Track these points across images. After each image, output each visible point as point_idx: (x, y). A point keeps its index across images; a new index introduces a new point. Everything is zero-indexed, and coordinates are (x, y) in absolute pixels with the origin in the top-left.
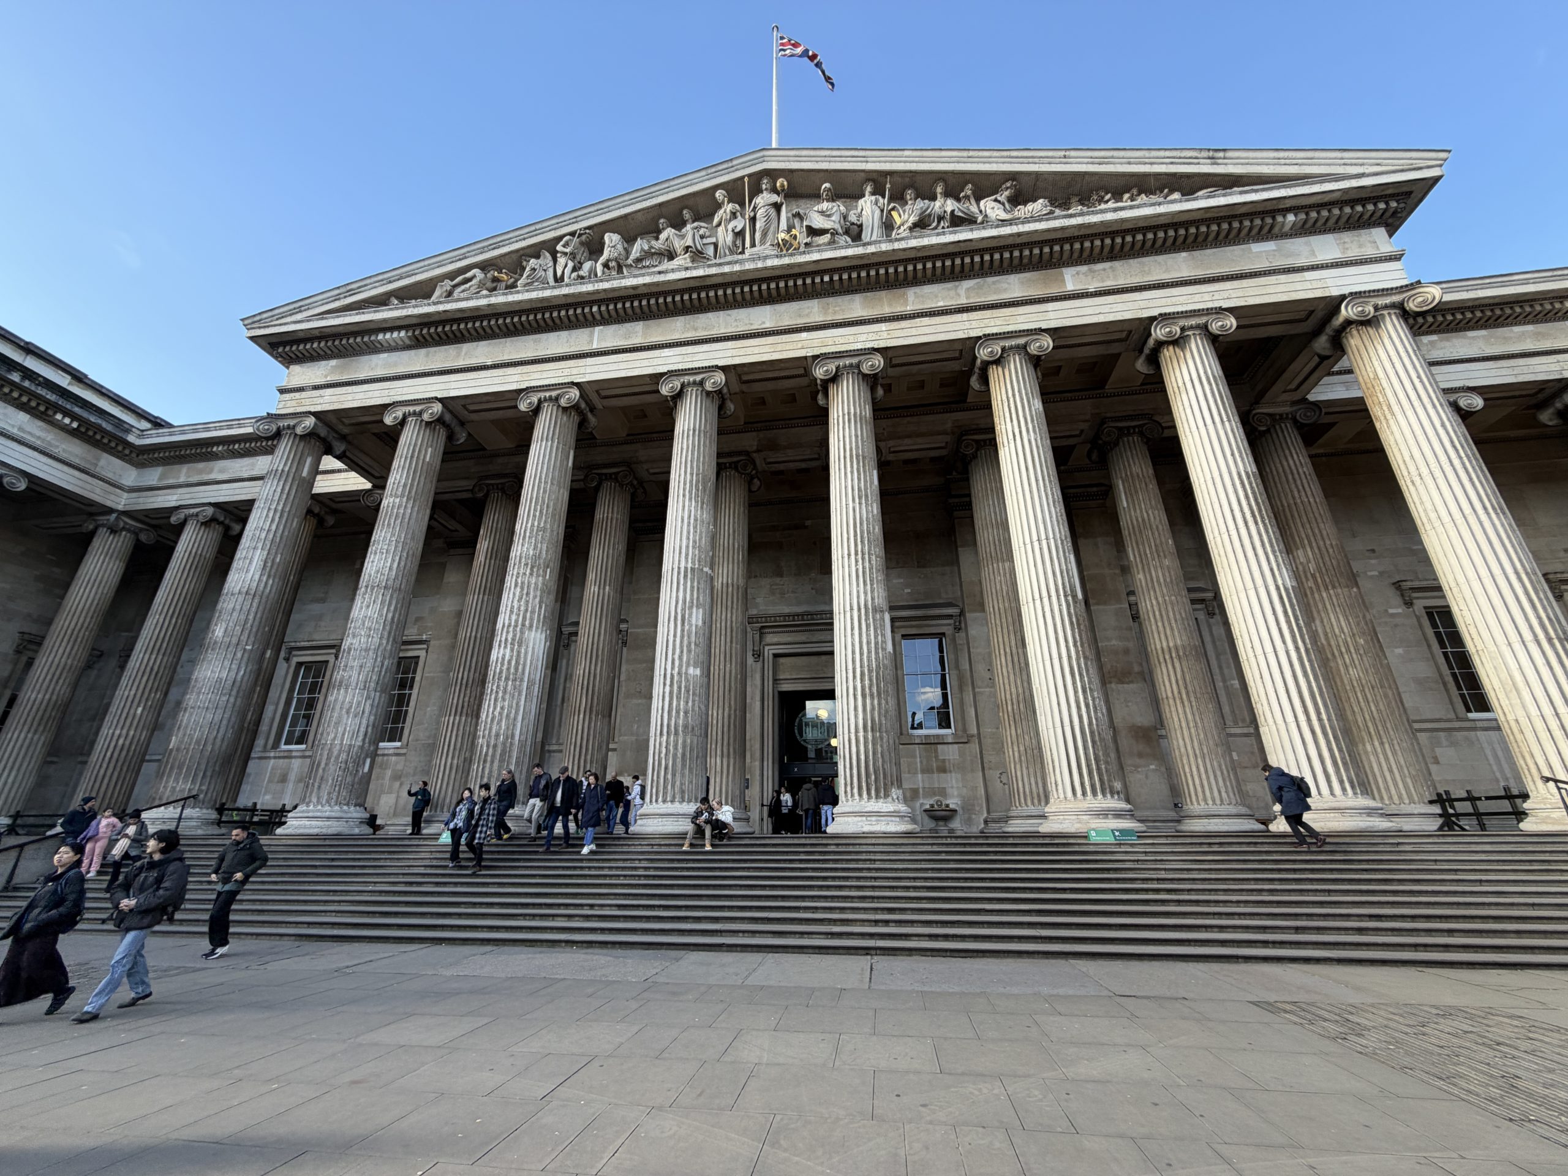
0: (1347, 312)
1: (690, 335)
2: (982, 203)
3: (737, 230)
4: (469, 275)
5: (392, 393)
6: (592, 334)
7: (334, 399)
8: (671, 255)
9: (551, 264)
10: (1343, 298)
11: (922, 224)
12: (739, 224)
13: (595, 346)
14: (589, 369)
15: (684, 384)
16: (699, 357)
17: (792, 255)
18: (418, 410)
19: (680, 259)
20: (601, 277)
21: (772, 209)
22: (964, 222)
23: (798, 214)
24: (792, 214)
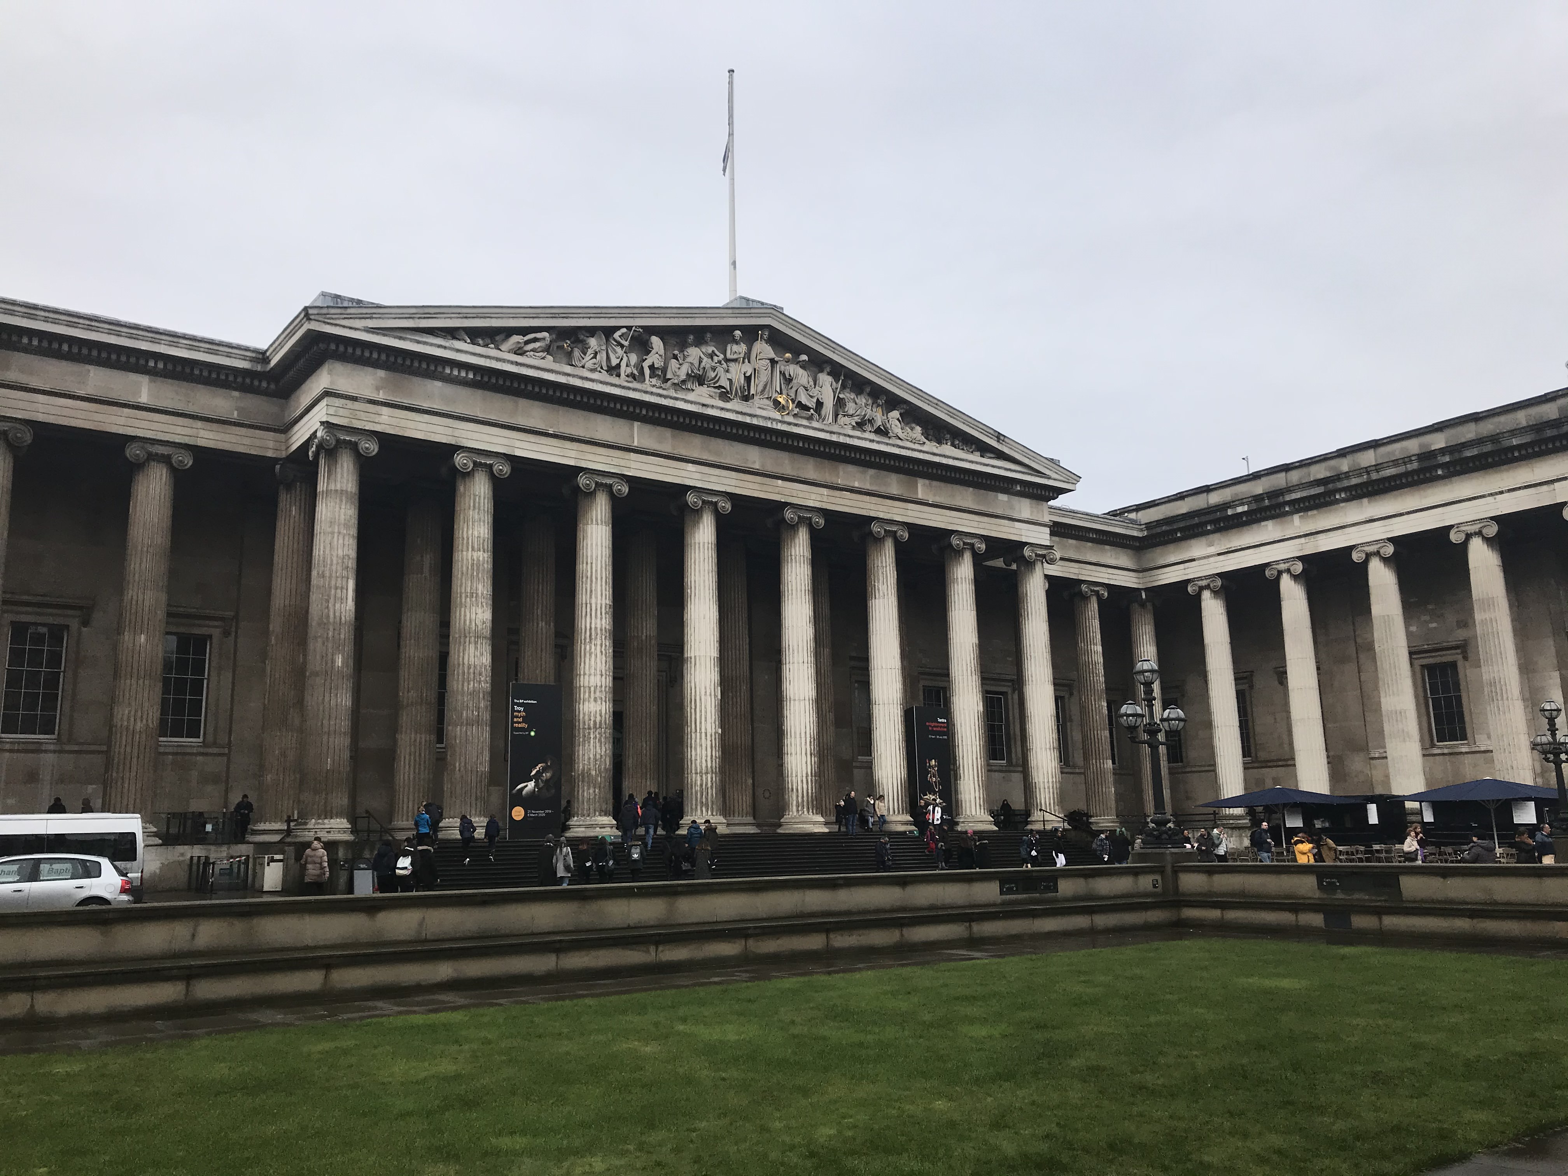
0: (1026, 552)
2: (891, 415)
3: (748, 374)
6: (632, 429)
8: (700, 380)
10: (1026, 544)
12: (748, 369)
13: (636, 444)
14: (633, 465)
15: (704, 502)
16: (713, 479)
17: (789, 424)
18: (488, 462)
19: (709, 389)
20: (650, 383)
21: (770, 364)
22: (882, 431)
23: (784, 374)
24: (780, 372)
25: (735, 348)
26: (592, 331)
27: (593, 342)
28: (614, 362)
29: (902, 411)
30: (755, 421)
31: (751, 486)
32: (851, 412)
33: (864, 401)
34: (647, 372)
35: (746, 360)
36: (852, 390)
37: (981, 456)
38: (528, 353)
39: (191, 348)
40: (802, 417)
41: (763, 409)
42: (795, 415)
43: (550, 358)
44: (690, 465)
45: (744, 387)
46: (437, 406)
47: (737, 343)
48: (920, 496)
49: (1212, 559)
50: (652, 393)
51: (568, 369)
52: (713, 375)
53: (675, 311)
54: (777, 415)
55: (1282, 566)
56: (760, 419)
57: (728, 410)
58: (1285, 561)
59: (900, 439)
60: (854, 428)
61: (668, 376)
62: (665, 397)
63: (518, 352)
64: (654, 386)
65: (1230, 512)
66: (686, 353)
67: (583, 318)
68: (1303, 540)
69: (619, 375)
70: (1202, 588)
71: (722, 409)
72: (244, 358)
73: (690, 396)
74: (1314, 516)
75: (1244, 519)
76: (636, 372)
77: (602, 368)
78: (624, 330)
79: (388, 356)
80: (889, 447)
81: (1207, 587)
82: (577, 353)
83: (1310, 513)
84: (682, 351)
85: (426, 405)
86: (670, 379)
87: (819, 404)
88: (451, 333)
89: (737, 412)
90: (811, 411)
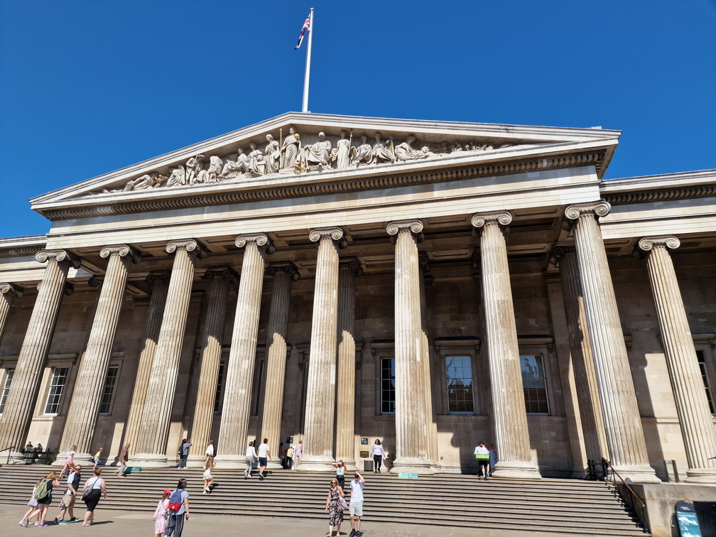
2: (396, 148)
3: (276, 158)
4: (142, 178)
5: (104, 239)
6: (203, 211)
7: (76, 242)
8: (243, 170)
9: (184, 172)
12: (277, 153)
13: (204, 218)
14: (201, 231)
15: (246, 241)
16: (254, 226)
17: (305, 176)
19: (247, 174)
22: (385, 160)
29: (410, 141)
31: (283, 224)
36: (367, 142)
38: (136, 188)
40: (314, 170)
42: (308, 170)
43: (150, 187)
44: (238, 222)
45: (275, 166)
47: (269, 142)
48: (436, 196)
52: (248, 165)
54: (294, 175)
57: (253, 182)
63: (132, 188)
69: (189, 184)
71: (249, 182)
78: (191, 159)
80: (389, 168)
89: (260, 181)
90: (320, 164)
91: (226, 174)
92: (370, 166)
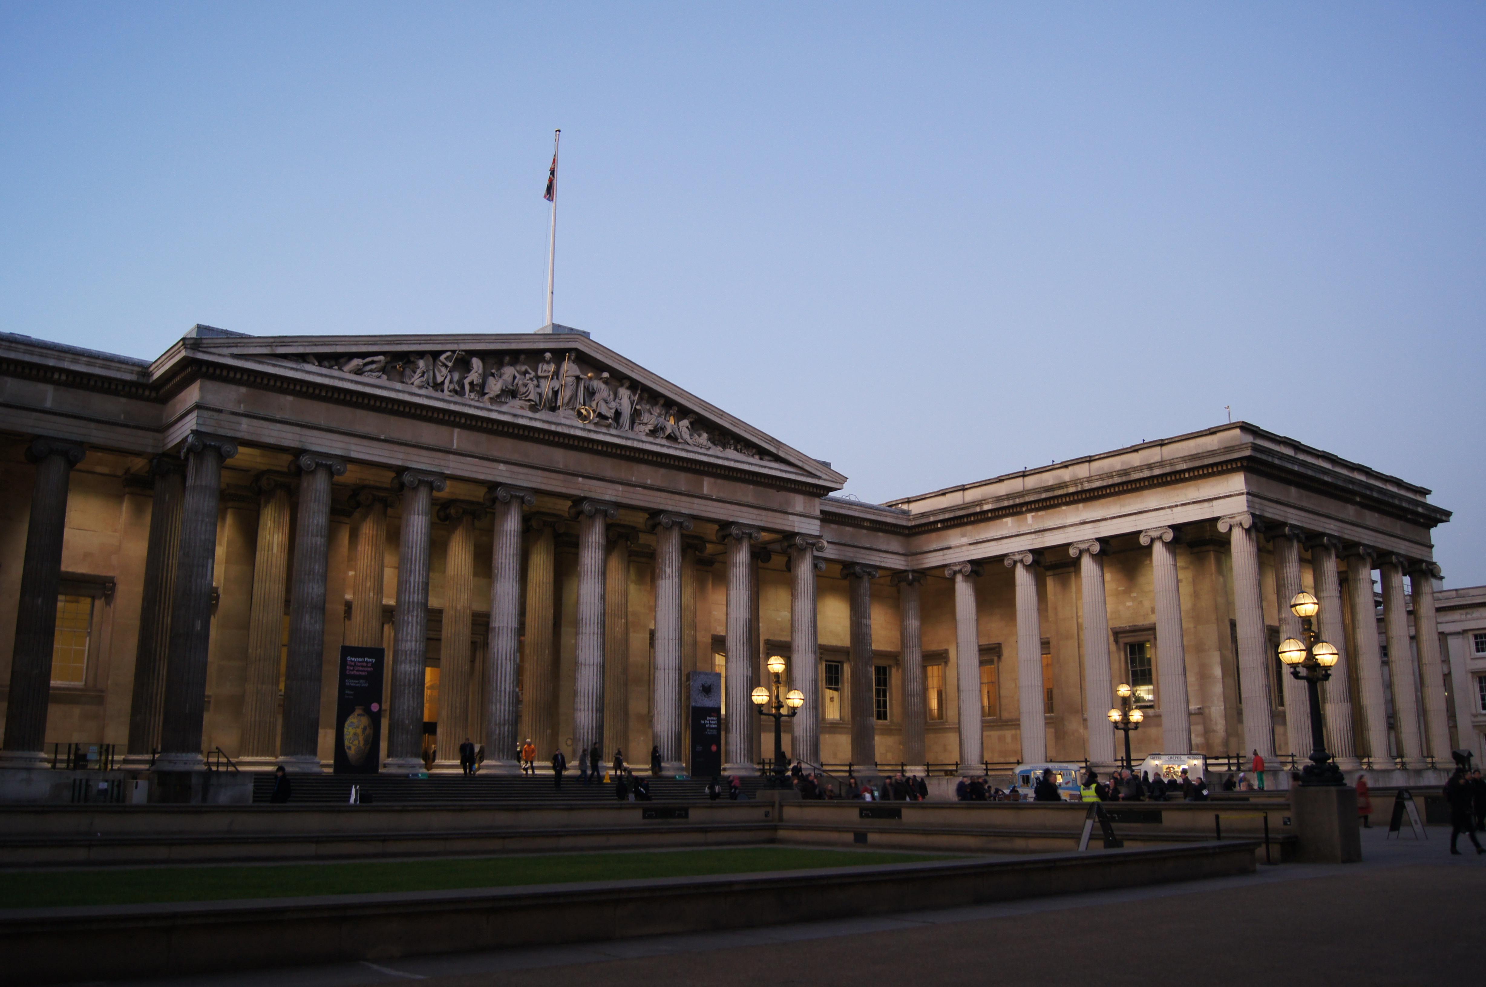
0: (798, 540)
1: (515, 457)
2: (681, 423)
3: (556, 389)
4: (376, 358)
5: (303, 439)
6: (452, 435)
7: (252, 430)
8: (513, 394)
9: (431, 368)
10: (798, 534)
11: (653, 433)
12: (556, 384)
13: (455, 446)
14: (451, 465)
15: (512, 496)
16: (521, 476)
17: (590, 431)
18: (328, 463)
19: (521, 402)
20: (470, 397)
21: (575, 381)
22: (672, 438)
23: (588, 388)
24: (585, 387)
25: (545, 367)
26: (421, 354)
27: (421, 363)
28: (439, 379)
29: (692, 420)
30: (559, 429)
31: (554, 482)
32: (645, 421)
33: (658, 411)
34: (467, 387)
35: (555, 377)
36: (648, 402)
37: (761, 459)
38: (366, 374)
39: (88, 364)
40: (602, 426)
41: (568, 418)
42: (596, 424)
43: (385, 377)
44: (502, 465)
45: (552, 399)
46: (287, 416)
47: (548, 363)
48: (705, 492)
49: (964, 548)
50: (470, 406)
51: (399, 386)
52: (525, 390)
53: (494, 337)
54: (579, 423)
55: (1017, 557)
56: (564, 427)
57: (536, 419)
58: (1020, 552)
59: (688, 444)
60: (647, 435)
61: (486, 391)
62: (481, 409)
63: (359, 372)
64: (472, 400)
65: (978, 509)
66: (502, 371)
67: (414, 344)
68: (1033, 536)
69: (443, 391)
70: (955, 573)
71: (531, 419)
72: (132, 372)
73: (504, 408)
74: (1042, 516)
75: (990, 515)
76: (457, 388)
77: (428, 384)
78: (449, 354)
79: (249, 376)
80: (678, 451)
81: (960, 571)
82: (408, 372)
83: (1040, 513)
84: (499, 369)
85: (278, 417)
86: (487, 393)
87: (618, 414)
88: (302, 358)
89: (544, 421)
90: (610, 420)
91: (498, 396)
92: (658, 441)
